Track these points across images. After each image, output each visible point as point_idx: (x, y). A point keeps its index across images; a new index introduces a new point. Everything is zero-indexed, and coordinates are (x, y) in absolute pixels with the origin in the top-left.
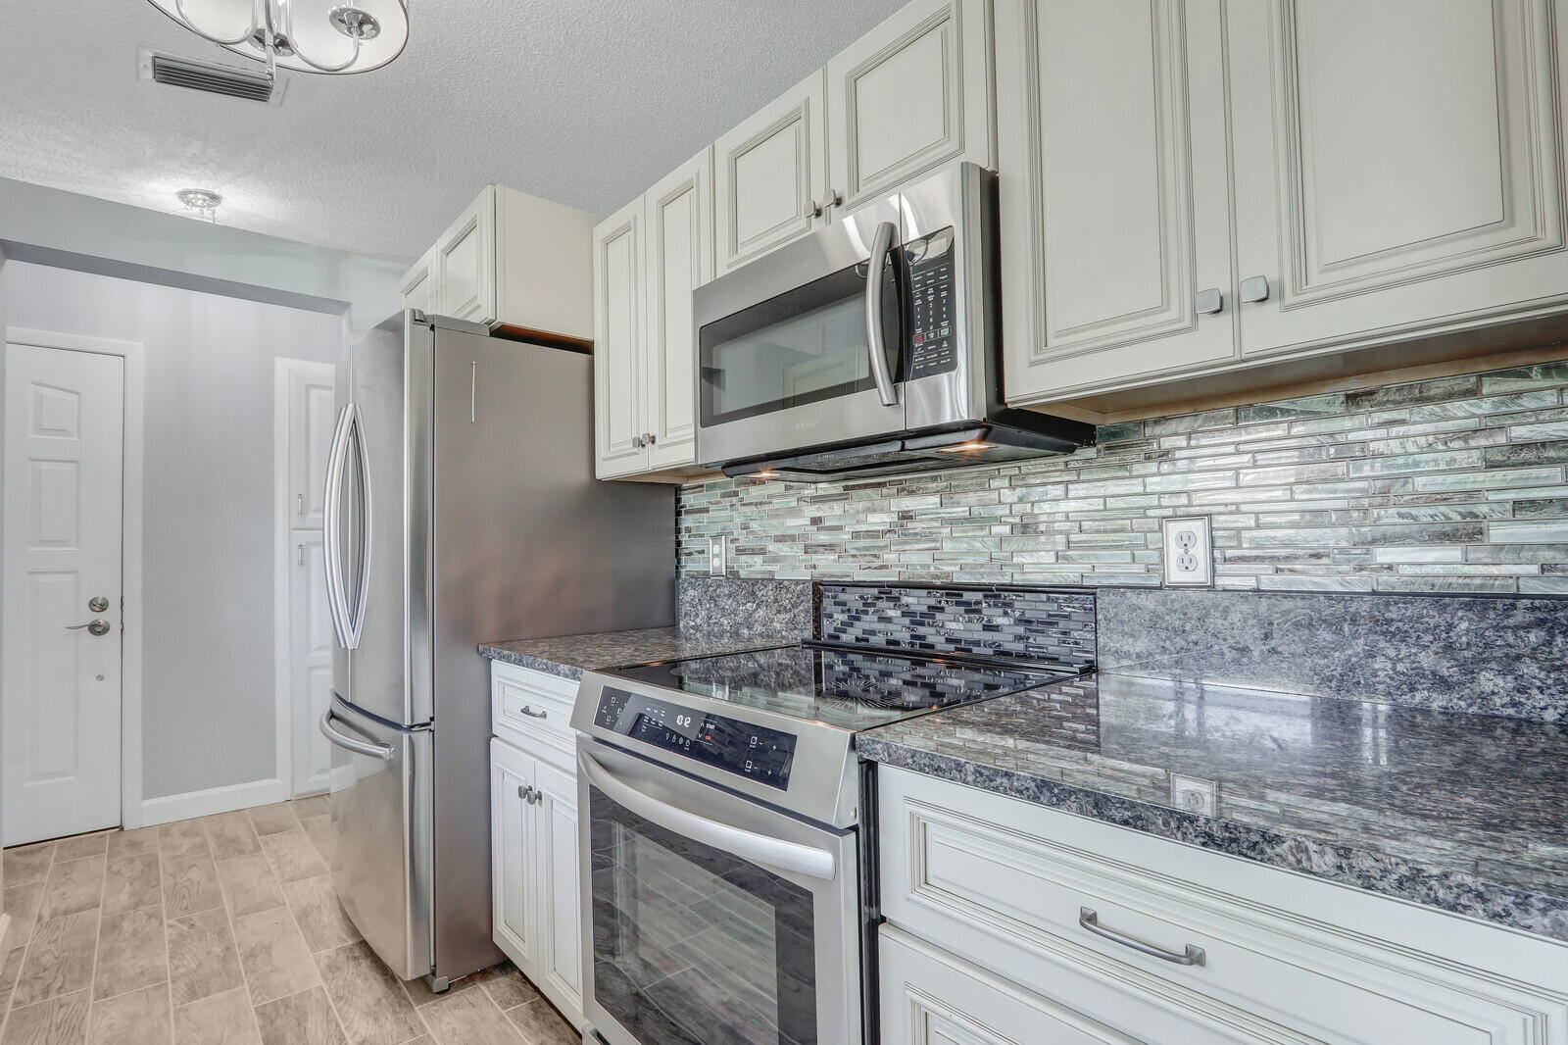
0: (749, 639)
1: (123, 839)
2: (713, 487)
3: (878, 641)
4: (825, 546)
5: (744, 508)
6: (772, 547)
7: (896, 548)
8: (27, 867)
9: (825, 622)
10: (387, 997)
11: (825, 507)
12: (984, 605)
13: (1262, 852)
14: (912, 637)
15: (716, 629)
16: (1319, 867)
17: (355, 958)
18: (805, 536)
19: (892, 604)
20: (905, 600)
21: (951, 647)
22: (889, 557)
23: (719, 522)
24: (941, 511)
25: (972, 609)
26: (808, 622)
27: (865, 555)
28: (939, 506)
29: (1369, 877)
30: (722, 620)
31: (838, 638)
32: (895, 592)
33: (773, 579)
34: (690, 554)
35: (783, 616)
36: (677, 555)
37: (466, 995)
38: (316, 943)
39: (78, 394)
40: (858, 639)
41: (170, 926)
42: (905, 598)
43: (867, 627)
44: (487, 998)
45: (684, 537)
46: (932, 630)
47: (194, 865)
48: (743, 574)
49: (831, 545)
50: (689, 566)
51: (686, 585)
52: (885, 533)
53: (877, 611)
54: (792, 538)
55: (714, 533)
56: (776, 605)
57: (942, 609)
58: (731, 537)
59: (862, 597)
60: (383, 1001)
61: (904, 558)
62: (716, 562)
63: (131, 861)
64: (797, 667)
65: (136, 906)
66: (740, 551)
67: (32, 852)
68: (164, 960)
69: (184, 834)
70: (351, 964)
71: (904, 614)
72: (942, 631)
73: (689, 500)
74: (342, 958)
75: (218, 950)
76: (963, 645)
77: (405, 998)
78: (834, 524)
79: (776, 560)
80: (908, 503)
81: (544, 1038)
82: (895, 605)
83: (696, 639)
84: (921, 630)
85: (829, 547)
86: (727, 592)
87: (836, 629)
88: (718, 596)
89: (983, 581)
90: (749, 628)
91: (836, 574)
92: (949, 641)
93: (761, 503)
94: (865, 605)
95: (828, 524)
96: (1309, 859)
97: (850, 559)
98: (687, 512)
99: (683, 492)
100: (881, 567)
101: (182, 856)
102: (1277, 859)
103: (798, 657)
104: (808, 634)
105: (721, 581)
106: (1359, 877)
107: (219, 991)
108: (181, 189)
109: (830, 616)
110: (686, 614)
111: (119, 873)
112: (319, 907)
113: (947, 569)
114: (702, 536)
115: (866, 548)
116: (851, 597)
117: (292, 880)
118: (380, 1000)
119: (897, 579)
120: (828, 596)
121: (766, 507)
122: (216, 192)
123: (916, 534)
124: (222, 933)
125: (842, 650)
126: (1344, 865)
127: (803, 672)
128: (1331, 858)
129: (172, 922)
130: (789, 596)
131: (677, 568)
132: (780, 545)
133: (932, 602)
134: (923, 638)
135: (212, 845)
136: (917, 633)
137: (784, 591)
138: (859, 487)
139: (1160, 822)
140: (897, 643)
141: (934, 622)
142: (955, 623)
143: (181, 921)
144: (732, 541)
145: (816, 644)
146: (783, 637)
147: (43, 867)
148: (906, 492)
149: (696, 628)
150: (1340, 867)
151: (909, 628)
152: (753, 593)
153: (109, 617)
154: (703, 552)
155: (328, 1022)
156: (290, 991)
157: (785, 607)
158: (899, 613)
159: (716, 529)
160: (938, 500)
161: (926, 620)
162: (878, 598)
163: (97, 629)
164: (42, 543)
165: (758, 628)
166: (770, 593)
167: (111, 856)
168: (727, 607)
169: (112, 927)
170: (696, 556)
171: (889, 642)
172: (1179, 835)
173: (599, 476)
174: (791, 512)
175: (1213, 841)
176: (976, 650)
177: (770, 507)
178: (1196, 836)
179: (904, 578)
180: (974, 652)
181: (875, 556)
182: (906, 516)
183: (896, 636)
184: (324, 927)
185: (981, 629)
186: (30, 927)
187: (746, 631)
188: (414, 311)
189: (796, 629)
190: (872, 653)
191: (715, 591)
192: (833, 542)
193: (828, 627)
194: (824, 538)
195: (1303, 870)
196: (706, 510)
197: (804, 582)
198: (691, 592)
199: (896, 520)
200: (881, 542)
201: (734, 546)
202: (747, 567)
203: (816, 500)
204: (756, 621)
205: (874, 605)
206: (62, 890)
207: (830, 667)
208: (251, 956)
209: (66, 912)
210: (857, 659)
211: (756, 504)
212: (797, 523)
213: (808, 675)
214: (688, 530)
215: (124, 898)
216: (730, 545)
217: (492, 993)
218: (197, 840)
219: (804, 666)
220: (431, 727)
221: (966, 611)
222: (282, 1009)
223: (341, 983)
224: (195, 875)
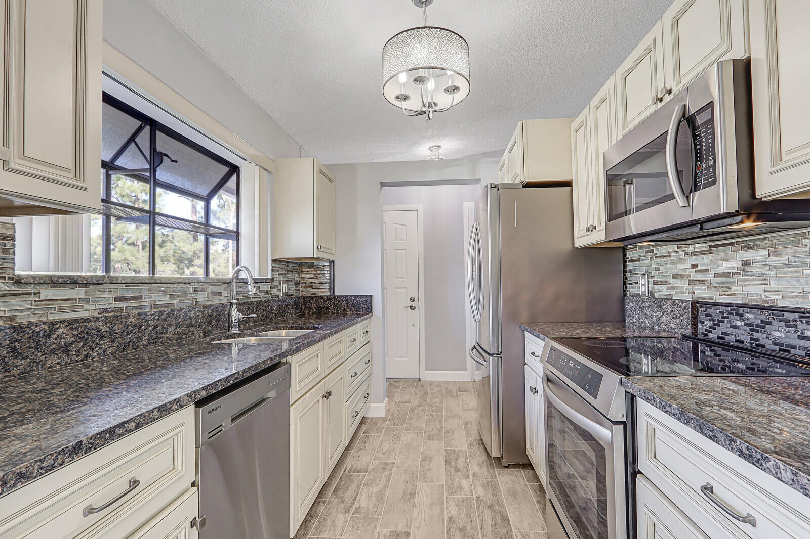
0: (659, 332)
1: (420, 383)
2: (641, 247)
3: (731, 339)
4: (699, 281)
5: (656, 259)
6: (671, 281)
7: (741, 283)
8: (395, 386)
9: (700, 325)
10: (486, 461)
11: (699, 257)
12: (799, 322)
13: (762, 465)
14: (751, 339)
15: (643, 325)
16: (785, 478)
17: (479, 444)
18: (688, 276)
19: (738, 318)
20: (747, 315)
21: (777, 348)
22: (736, 288)
23: (645, 267)
24: (769, 259)
25: (789, 324)
26: (689, 325)
27: (722, 287)
28: (768, 257)
29: (806, 489)
30: (645, 320)
31: (707, 335)
32: (740, 310)
33: (672, 299)
34: (631, 284)
35: (675, 320)
36: (625, 283)
37: (515, 471)
38: (468, 434)
39: (405, 226)
40: (719, 337)
41: (427, 415)
42: (747, 314)
43: (725, 331)
44: (522, 476)
45: (628, 275)
46: (765, 336)
47: (437, 397)
48: (656, 296)
49: (703, 281)
50: (631, 290)
51: (628, 300)
52: (733, 274)
53: (730, 321)
54: (682, 276)
55: (642, 273)
56: (672, 314)
57: (770, 323)
58: (650, 275)
59: (720, 312)
60: (485, 462)
61: (746, 289)
62: (643, 289)
63: (421, 391)
64: (683, 350)
65: (419, 406)
66: (655, 283)
67: (397, 382)
68: (423, 425)
69: (437, 386)
70: (477, 446)
71: (746, 325)
72: (771, 337)
73: (630, 254)
74: (475, 442)
75: (438, 427)
76: (784, 348)
77: (492, 464)
78: (704, 268)
79: (673, 288)
80: (748, 255)
81: (541, 499)
82: (740, 318)
83: (633, 329)
84: (756, 335)
85: (702, 282)
86: (648, 305)
87: (706, 330)
88: (643, 307)
89: (798, 306)
90: (659, 326)
91: (706, 298)
92: (774, 344)
93: (665, 256)
94: (722, 317)
95: (701, 268)
96: (781, 473)
97: (714, 289)
98: (629, 261)
99: (628, 251)
100: (732, 295)
101: (434, 393)
102: (768, 470)
103: (684, 344)
104: (689, 332)
105: (644, 299)
106: (802, 488)
107: (437, 440)
108: (429, 147)
109: (703, 322)
110: (629, 316)
111: (417, 394)
112: (472, 422)
113: (773, 297)
114: (637, 274)
115: (723, 283)
116: (715, 312)
117: (465, 410)
118: (484, 461)
119: (741, 302)
120: (701, 311)
121: (668, 259)
122: (439, 144)
123: (753, 275)
124: (441, 422)
125: (710, 343)
126: (795, 480)
127: (686, 353)
128: (789, 475)
129: (428, 414)
130: (679, 309)
131: (625, 291)
132: (675, 280)
133: (764, 318)
134: (758, 340)
135: (444, 392)
136: (754, 337)
137: (676, 306)
138: (718, 246)
139: (723, 440)
140: (742, 342)
141: (764, 331)
142: (779, 333)
143: (431, 415)
144: (652, 277)
145: (694, 339)
146: (676, 332)
147: (398, 387)
148: (746, 248)
149: (633, 323)
150: (793, 481)
151: (749, 333)
152: (660, 307)
153: (415, 304)
154: (637, 283)
155: (465, 462)
156: (456, 448)
157: (677, 315)
158: (743, 323)
159: (643, 271)
160: (767, 253)
161: (760, 329)
162: (730, 314)
163: (412, 308)
164: (398, 278)
165: (663, 326)
166: (669, 307)
167: (416, 388)
168: (647, 313)
169: (412, 410)
170: (634, 285)
171: (737, 341)
172: (730, 448)
173: (576, 246)
174: (681, 261)
175: (743, 454)
176: (792, 351)
177: (671, 258)
178: (736, 451)
179: (746, 302)
180: (792, 352)
181: (728, 287)
182: (746, 263)
183: (741, 338)
184: (472, 430)
185: (797, 338)
186: (393, 404)
187: (657, 327)
188: (491, 184)
189: (682, 328)
190: (727, 347)
191: (642, 304)
192: (704, 279)
193: (701, 329)
194: (699, 276)
195: (778, 478)
196: (638, 260)
197: (686, 301)
198: (631, 304)
199: (740, 266)
200: (731, 279)
201: (652, 280)
202: (659, 291)
203: (694, 254)
204: (662, 322)
205: (728, 318)
206: (402, 395)
207: (702, 352)
208: (447, 432)
209: (402, 402)
210: (719, 350)
211: (663, 257)
212: (685, 267)
213: (689, 355)
214: (630, 271)
215: (416, 403)
216: (650, 279)
217: (525, 474)
218: (440, 389)
219: (687, 350)
220: (501, 356)
221: (787, 326)
222: (452, 453)
223: (473, 451)
224: (437, 400)
